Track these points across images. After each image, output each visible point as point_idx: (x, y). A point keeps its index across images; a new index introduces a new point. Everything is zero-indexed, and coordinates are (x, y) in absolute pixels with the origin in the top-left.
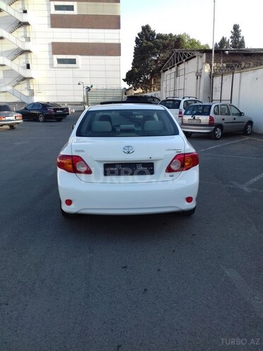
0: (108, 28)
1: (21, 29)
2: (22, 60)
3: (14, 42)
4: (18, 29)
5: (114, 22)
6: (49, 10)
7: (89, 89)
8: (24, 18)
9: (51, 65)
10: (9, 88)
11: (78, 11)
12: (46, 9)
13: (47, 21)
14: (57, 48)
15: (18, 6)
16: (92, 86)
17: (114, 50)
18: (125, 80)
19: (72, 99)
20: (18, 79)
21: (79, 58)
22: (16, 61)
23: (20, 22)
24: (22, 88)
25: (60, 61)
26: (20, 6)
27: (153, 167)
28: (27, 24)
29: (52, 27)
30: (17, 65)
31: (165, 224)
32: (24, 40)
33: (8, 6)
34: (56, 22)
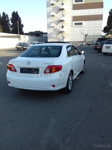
0: (97, 8)
1: (61, 12)
2: (60, 24)
3: (58, 17)
4: (60, 12)
5: (100, 5)
6: (73, 3)
7: (86, 35)
8: (62, 7)
9: (72, 26)
10: (55, 36)
11: (85, 2)
12: (71, 2)
13: (71, 7)
14: (75, 18)
15: (60, 2)
16: (88, 34)
17: (100, 17)
18: (103, 31)
19: (79, 40)
20: (59, 32)
21: (84, 22)
22: (58, 25)
23: (61, 9)
24: (60, 36)
25: (76, 24)
26: (61, 2)
27: (39, 70)
28: (63, 9)
29: (73, 10)
30: (58, 27)
31: (53, 96)
32: (62, 16)
33: (56, 2)
34: (75, 7)
